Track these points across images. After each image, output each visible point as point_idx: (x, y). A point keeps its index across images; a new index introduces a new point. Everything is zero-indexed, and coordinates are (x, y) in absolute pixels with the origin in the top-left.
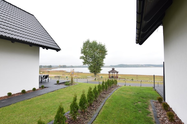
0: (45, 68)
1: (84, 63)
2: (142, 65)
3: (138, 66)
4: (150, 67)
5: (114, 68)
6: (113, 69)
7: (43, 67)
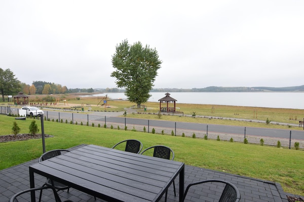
0: (83, 93)
1: (120, 84)
2: (248, 88)
3: (241, 89)
4: (263, 91)
5: (169, 93)
6: (168, 95)
7: (79, 91)
